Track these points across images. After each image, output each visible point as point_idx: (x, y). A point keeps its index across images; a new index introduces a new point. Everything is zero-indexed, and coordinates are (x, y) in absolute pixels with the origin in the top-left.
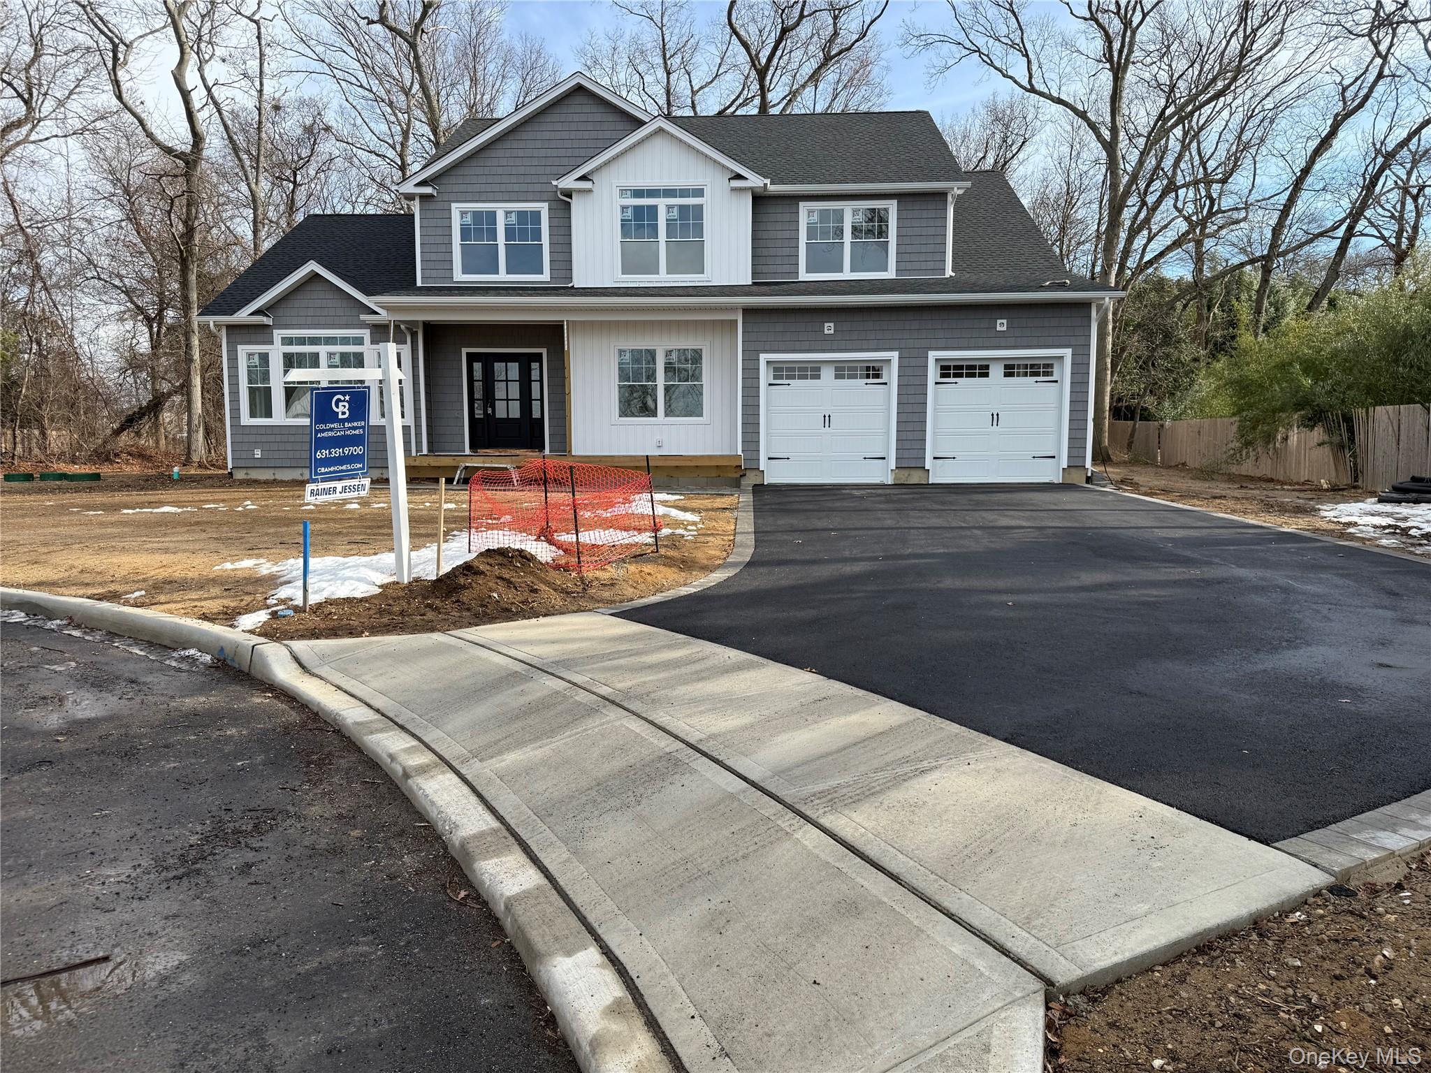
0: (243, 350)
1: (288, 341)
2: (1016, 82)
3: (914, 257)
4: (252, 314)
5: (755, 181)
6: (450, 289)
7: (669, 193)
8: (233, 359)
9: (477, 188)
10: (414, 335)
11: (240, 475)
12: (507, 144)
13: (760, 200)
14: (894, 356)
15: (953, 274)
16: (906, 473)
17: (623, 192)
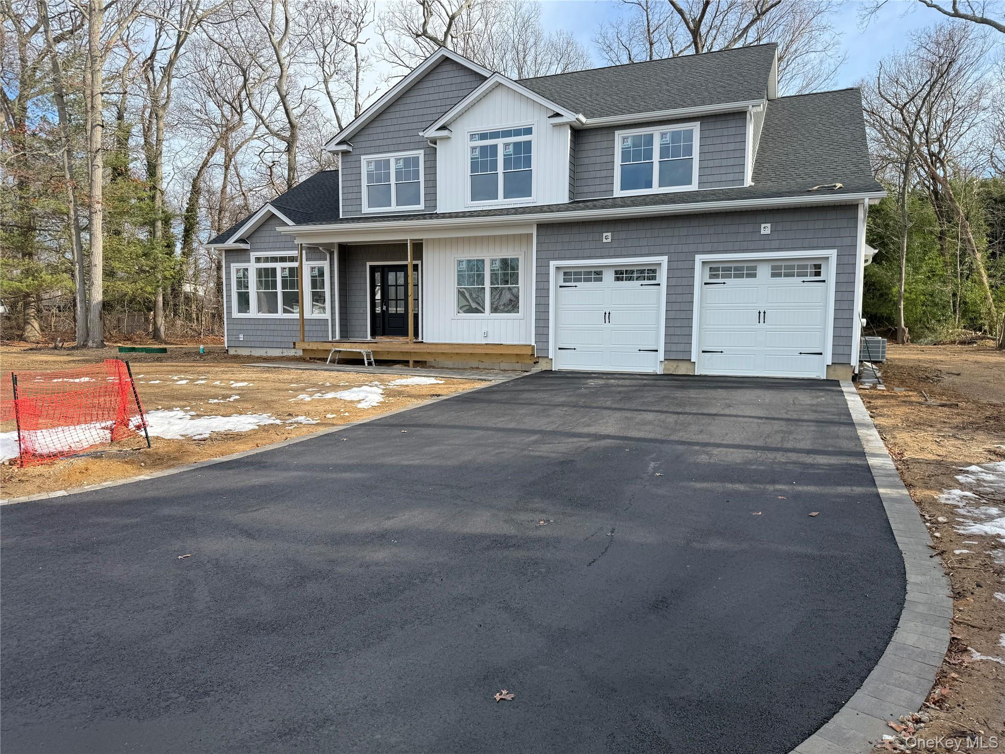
0: (234, 266)
1: (258, 260)
2: (940, 9)
3: (714, 171)
4: (235, 242)
5: (569, 116)
6: (360, 218)
7: (507, 133)
8: (228, 273)
9: (377, 143)
10: (332, 254)
11: (232, 352)
12: (397, 108)
13: (578, 133)
14: (664, 260)
15: (753, 184)
16: (674, 364)
17: (472, 136)
